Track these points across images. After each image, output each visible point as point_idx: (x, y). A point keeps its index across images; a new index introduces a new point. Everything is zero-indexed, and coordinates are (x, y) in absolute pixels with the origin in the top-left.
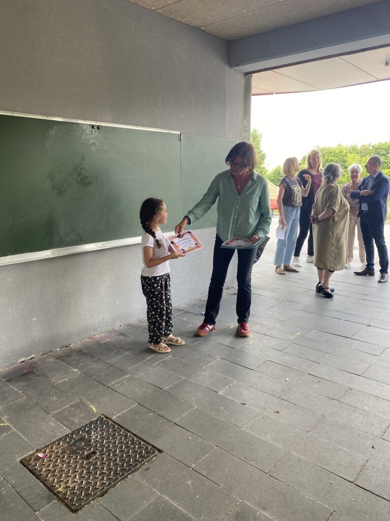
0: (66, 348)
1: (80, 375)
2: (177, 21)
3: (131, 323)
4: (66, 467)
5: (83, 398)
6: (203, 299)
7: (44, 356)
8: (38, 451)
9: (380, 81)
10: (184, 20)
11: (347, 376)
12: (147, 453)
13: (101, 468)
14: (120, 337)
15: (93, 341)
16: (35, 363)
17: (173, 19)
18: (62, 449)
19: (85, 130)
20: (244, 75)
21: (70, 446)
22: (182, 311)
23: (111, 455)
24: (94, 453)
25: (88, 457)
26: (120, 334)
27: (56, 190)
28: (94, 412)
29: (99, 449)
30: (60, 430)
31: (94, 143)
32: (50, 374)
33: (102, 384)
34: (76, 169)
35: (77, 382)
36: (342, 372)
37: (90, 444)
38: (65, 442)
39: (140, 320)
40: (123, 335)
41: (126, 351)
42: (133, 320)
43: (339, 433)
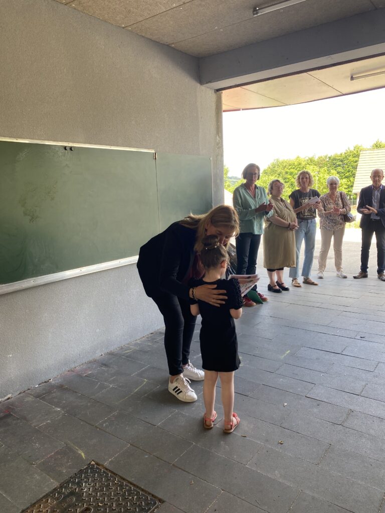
0: (45, 384)
1: (64, 415)
2: (147, 38)
3: (113, 351)
5: (69, 442)
7: (22, 395)
8: (23, 512)
9: (344, 95)
10: (154, 38)
11: (346, 396)
12: (147, 504)
14: (103, 368)
15: (74, 374)
16: (13, 404)
17: (143, 37)
18: (51, 508)
19: (58, 151)
20: (215, 92)
21: (61, 503)
24: (88, 510)
26: (102, 364)
27: (29, 215)
28: (83, 459)
29: (93, 504)
30: (46, 484)
31: (67, 164)
32: (30, 416)
33: (88, 424)
34: (49, 193)
35: (61, 424)
36: (339, 392)
37: (83, 499)
38: (53, 498)
39: (122, 348)
40: (105, 365)
41: (111, 384)
42: (113, 348)
43: (350, 464)
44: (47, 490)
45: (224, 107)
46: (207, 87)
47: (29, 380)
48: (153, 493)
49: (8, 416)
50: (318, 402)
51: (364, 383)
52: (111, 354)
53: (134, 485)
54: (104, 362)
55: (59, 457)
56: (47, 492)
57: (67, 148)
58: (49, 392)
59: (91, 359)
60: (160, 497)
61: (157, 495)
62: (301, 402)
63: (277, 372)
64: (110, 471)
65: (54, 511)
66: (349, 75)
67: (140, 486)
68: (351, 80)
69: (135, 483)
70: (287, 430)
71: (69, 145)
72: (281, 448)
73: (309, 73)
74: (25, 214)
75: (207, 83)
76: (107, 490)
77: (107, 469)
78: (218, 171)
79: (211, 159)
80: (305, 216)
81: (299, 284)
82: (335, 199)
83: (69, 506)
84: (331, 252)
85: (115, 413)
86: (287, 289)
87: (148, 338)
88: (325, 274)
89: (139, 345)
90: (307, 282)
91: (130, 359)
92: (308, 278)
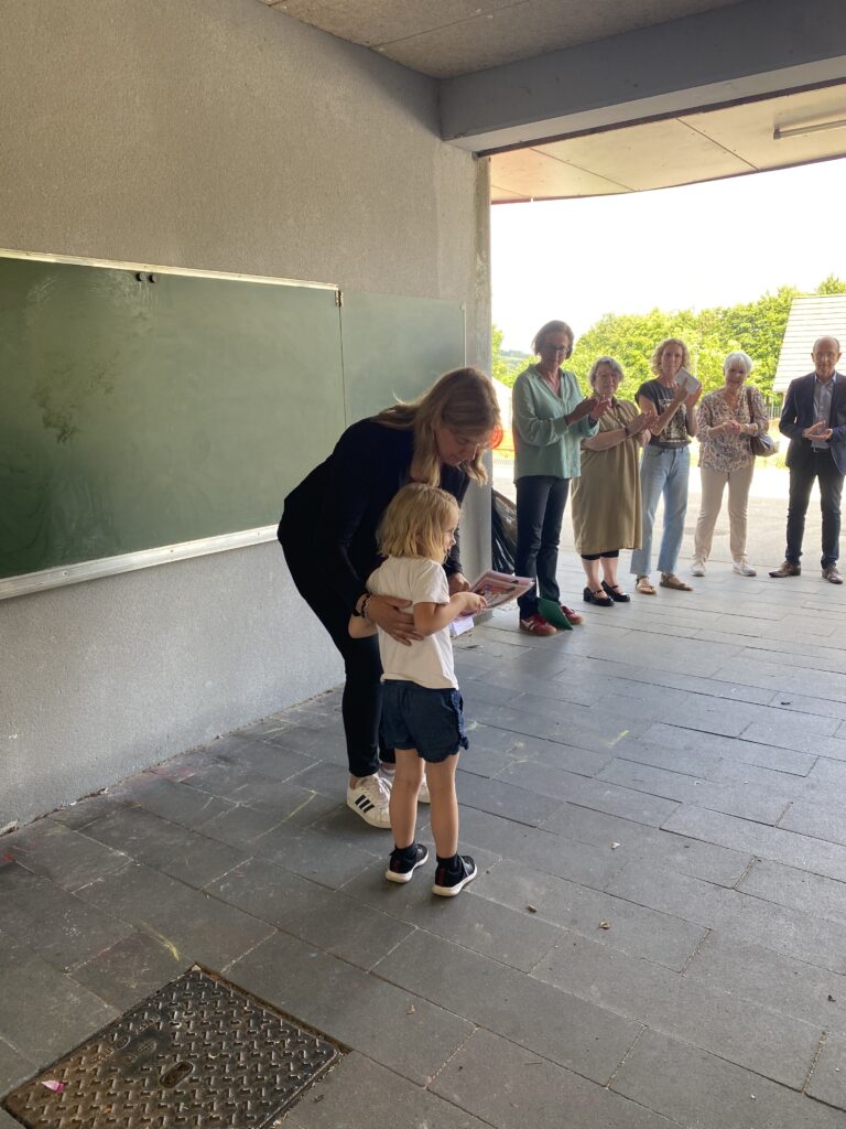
0: (92, 798)
1: (133, 865)
3: (242, 729)
4: (118, 1112)
5: (145, 924)
7: (40, 822)
8: (43, 1073)
9: (758, 171)
11: (746, 827)
12: (314, 1056)
13: (206, 1106)
14: (220, 766)
15: (156, 777)
16: (20, 842)
17: (315, 27)
18: (105, 1065)
19: (121, 283)
20: (474, 158)
21: (124, 1053)
23: (227, 1071)
24: (184, 1067)
25: (170, 1080)
26: (220, 757)
27: (55, 426)
28: (175, 959)
29: (195, 1056)
30: (95, 1013)
31: (141, 314)
32: (58, 868)
33: (188, 885)
34: (100, 377)
35: (128, 885)
36: (732, 818)
37: (173, 1045)
38: (108, 1043)
39: (262, 723)
40: (225, 759)
41: (237, 800)
42: (244, 722)
43: (751, 970)
44: (95, 1026)
45: (494, 194)
46: (457, 147)
47: (57, 790)
48: (327, 1033)
49: (11, 867)
50: (687, 841)
51: (785, 801)
52: (239, 735)
53: (286, 1016)
54: (223, 753)
55: (123, 955)
56: (95, 1032)
57: (143, 277)
58: (101, 816)
59: (194, 745)
60: (341, 1040)
61: (334, 1035)
62: (649, 839)
63: (599, 776)
64: (233, 985)
65: (111, 1071)
66: (771, 125)
67: (298, 1017)
68: (775, 138)
69: (288, 1011)
70: (617, 900)
71: (147, 270)
72: (603, 937)
73: (683, 119)
74: (48, 424)
75: (456, 137)
76: (227, 1025)
77: (226, 982)
78: (479, 335)
79: (464, 307)
80: (669, 438)
81: (651, 588)
82: (734, 402)
83: (144, 1060)
84: (723, 520)
85: (246, 862)
86: (624, 599)
87: (320, 701)
88: (709, 567)
89: (302, 715)
90: (669, 583)
91: (279, 746)
92: (671, 576)
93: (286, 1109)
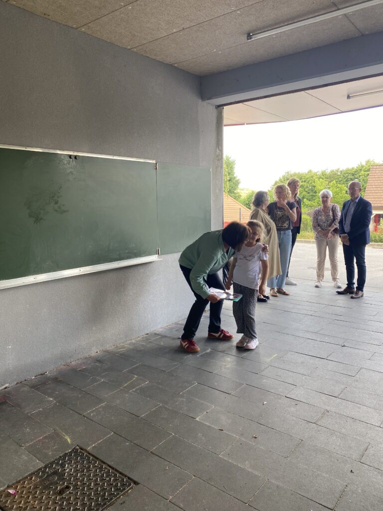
0: (41, 376)
1: (55, 404)
2: (151, 58)
3: (108, 349)
4: (38, 504)
5: (58, 428)
6: (180, 323)
7: (18, 385)
8: (9, 487)
9: (343, 112)
10: (158, 58)
11: (324, 397)
12: (123, 485)
13: (75, 504)
14: (97, 364)
15: (69, 368)
16: (9, 393)
17: (148, 57)
18: (34, 485)
19: (63, 159)
20: (216, 108)
21: (43, 480)
22: (158, 335)
23: (85, 489)
24: (68, 487)
25: (61, 492)
26: (97, 361)
27: (33, 217)
28: (69, 443)
29: (73, 483)
30: (33, 464)
31: (71, 172)
32: (24, 404)
33: (77, 413)
34: (53, 197)
35: (52, 412)
36: (318, 393)
37: (64, 478)
38: (37, 476)
39: (117, 347)
40: (99, 361)
42: (109, 347)
43: (318, 458)
44: (32, 469)
46: (209, 104)
47: (26, 372)
48: (129, 476)
49: (5, 403)
50: (297, 402)
51: (343, 387)
52: (107, 351)
53: (113, 468)
54: (98, 359)
55: (47, 441)
56: (32, 471)
57: (72, 157)
58: (44, 383)
59: (87, 355)
60: (135, 479)
61: (132, 478)
62: (279, 401)
63: (261, 373)
64: (92, 455)
65: (37, 487)
66: (345, 94)
67: (118, 469)
68: (348, 99)
69: (114, 466)
70: (262, 426)
71: (74, 154)
72: (254, 441)
73: (306, 92)
74: (30, 216)
75: (208, 99)
76: (87, 471)
77: (89, 454)
78: (217, 182)
79: (211, 170)
87: (143, 338)
89: (134, 344)
91: (123, 357)
93: (109, 506)
